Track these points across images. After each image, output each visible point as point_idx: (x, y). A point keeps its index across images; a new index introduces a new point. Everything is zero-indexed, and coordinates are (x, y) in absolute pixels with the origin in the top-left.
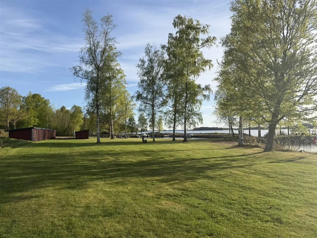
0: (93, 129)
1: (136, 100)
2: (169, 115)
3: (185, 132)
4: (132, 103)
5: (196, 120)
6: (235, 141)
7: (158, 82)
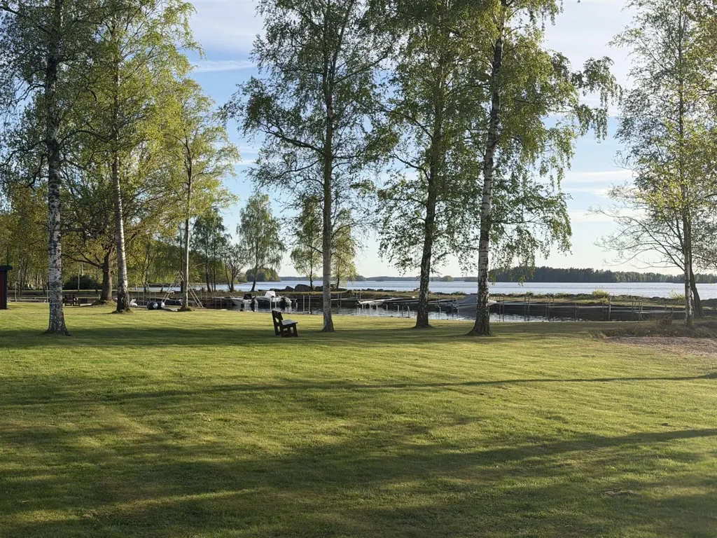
0: (26, 265)
1: (247, 126)
2: (403, 204)
3: (483, 288)
4: (217, 145)
5: (540, 232)
6: (708, 336)
7: (357, 40)
